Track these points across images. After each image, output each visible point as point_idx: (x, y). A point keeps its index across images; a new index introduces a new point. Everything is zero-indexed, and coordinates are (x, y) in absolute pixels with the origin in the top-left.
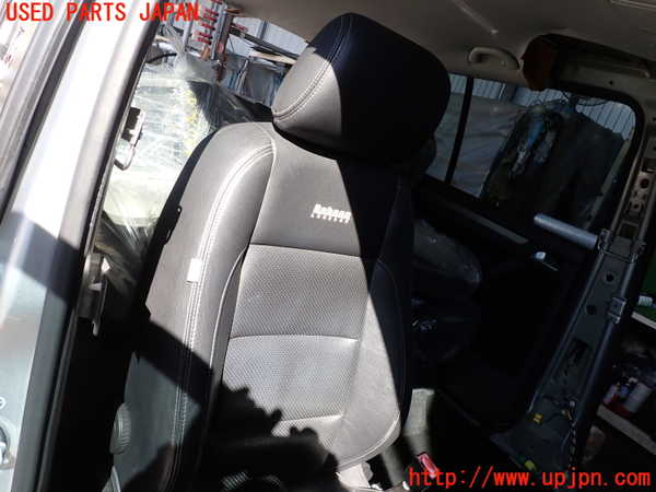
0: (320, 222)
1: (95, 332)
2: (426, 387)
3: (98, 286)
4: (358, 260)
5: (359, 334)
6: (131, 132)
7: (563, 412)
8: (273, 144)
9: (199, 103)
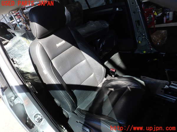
0: (60, 47)
1: (37, 93)
2: (116, 53)
3: (31, 87)
4: (73, 47)
5: (85, 58)
6: (14, 63)
7: (143, 37)
8: (39, 42)
9: (26, 39)
